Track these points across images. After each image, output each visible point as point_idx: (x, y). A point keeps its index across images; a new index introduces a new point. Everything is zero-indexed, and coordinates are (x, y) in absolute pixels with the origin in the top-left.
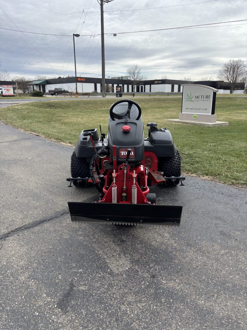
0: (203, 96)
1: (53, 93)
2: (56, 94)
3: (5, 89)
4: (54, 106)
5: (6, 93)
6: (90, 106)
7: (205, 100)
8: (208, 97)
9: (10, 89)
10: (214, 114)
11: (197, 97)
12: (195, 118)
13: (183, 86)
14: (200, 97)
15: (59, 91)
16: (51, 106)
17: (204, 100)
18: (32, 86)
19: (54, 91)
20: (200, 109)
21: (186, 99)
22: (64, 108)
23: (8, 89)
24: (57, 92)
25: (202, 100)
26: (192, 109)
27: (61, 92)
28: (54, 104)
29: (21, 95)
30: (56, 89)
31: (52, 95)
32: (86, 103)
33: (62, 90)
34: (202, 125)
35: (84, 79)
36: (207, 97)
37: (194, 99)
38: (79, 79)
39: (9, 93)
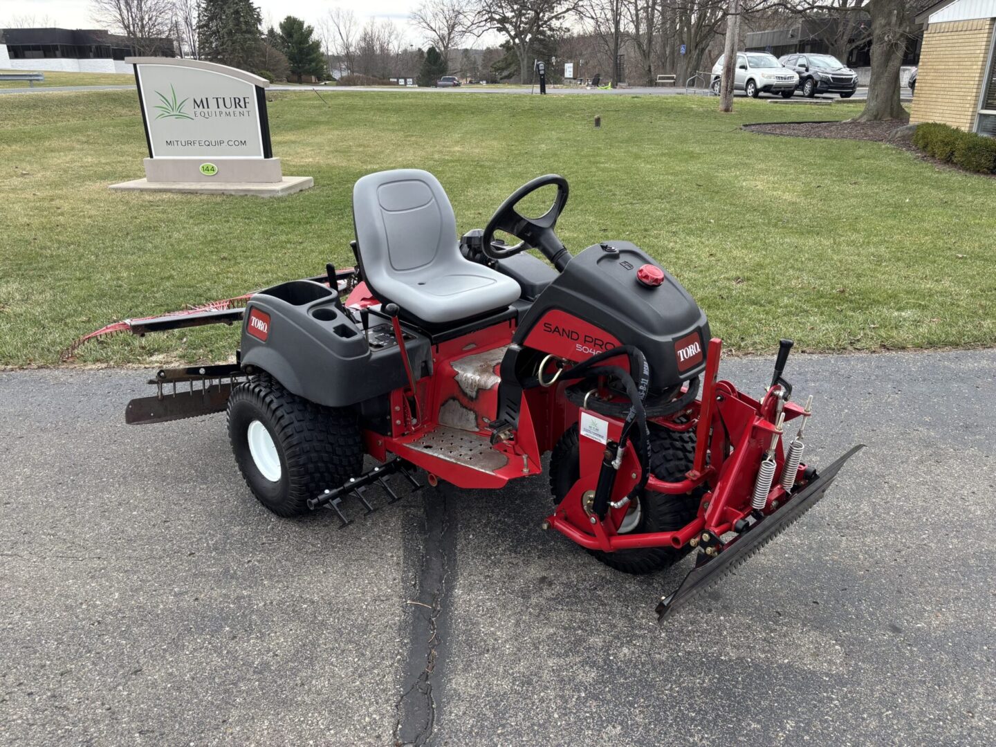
0: (221, 101)
7: (232, 114)
8: (242, 103)
10: (272, 157)
11: (198, 102)
12: (211, 173)
13: (135, 66)
14: (212, 103)
17: (228, 114)
20: (221, 143)
21: (160, 111)
25: (221, 113)
26: (189, 143)
34: (252, 193)
36: (237, 102)
37: (189, 108)
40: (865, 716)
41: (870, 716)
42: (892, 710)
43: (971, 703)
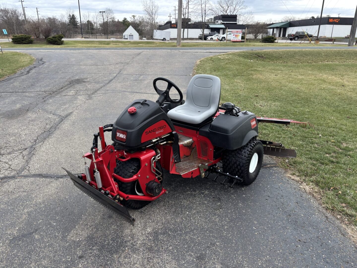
1: (293, 38)
2: (296, 39)
3: (234, 35)
4: (262, 57)
5: (234, 39)
6: (309, 58)
9: (239, 34)
15: (301, 35)
16: (259, 56)
18: (272, 30)
19: (294, 35)
22: (273, 60)
23: (237, 34)
24: (297, 36)
27: (302, 37)
28: (263, 55)
29: (251, 41)
30: (297, 33)
31: (291, 39)
32: (305, 54)
33: (304, 33)
35: (337, 20)
38: (331, 21)
39: (237, 39)
40: (49, 239)
41: (48, 240)
42: (48, 245)
43: (40, 266)
